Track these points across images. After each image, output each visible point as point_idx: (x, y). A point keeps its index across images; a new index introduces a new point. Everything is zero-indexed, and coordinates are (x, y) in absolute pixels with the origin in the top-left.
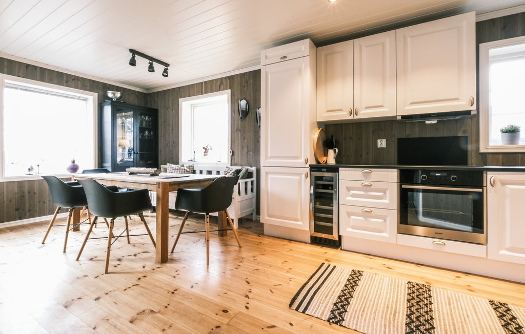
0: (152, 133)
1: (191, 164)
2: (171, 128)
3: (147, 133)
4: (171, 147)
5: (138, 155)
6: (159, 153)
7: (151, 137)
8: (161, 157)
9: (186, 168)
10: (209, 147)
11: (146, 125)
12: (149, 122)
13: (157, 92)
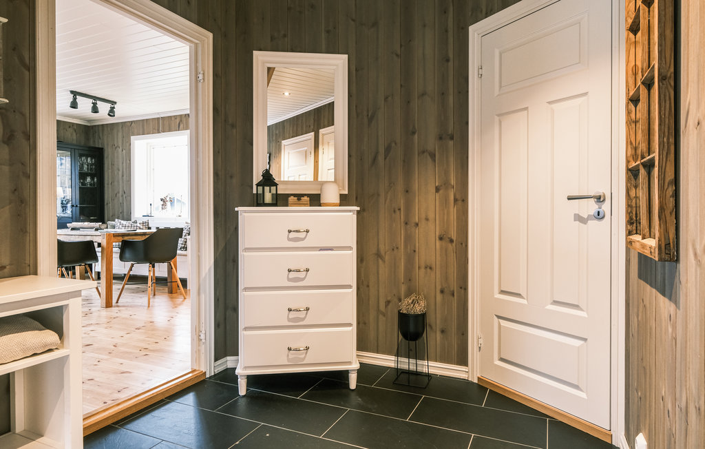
0: (96, 180)
1: (145, 219)
2: (120, 173)
3: (89, 179)
4: (121, 198)
5: (78, 208)
6: (106, 207)
7: (94, 185)
8: (108, 212)
9: (138, 225)
10: (168, 199)
11: (88, 169)
12: (92, 165)
13: (103, 125)
